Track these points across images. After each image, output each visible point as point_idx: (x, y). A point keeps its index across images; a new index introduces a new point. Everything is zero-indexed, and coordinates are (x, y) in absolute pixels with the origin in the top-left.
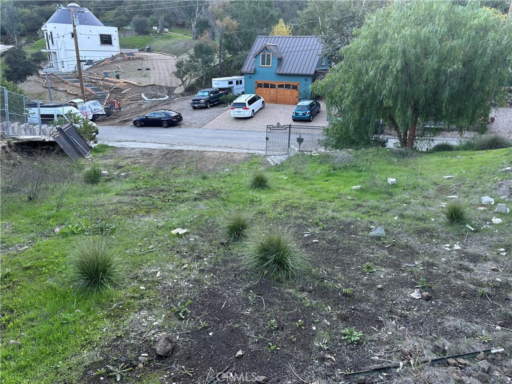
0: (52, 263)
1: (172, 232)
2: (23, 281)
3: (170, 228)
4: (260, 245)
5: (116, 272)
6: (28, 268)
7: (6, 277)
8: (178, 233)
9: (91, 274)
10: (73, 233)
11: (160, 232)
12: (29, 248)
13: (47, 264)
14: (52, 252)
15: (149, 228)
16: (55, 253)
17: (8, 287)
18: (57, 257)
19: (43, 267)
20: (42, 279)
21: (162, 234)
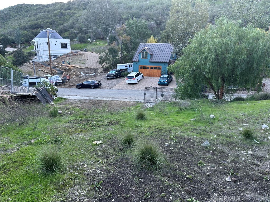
0: (28, 159)
1: (93, 143)
2: (12, 169)
3: (93, 140)
4: (141, 150)
5: (62, 164)
6: (15, 162)
7: (3, 166)
8: (97, 143)
9: (49, 165)
10: (41, 143)
11: (87, 142)
12: (17, 151)
13: (26, 160)
14: (29, 153)
15: (81, 140)
17: (4, 172)
18: (31, 156)
19: (23, 161)
20: (23, 168)
21: (88, 144)
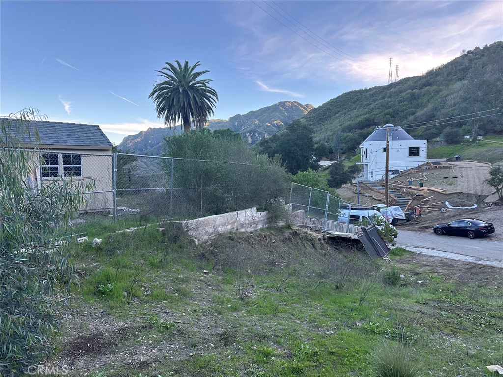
0: (353, 356)
1: (488, 367)
2: (327, 365)
3: (485, 361)
6: (332, 353)
7: (314, 355)
8: (498, 372)
10: (373, 332)
11: (471, 361)
12: (334, 334)
13: (349, 356)
14: (353, 345)
15: (456, 352)
16: (356, 347)
17: (316, 366)
18: (357, 352)
19: (345, 357)
20: (344, 370)
21: (474, 365)
